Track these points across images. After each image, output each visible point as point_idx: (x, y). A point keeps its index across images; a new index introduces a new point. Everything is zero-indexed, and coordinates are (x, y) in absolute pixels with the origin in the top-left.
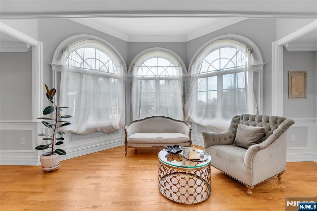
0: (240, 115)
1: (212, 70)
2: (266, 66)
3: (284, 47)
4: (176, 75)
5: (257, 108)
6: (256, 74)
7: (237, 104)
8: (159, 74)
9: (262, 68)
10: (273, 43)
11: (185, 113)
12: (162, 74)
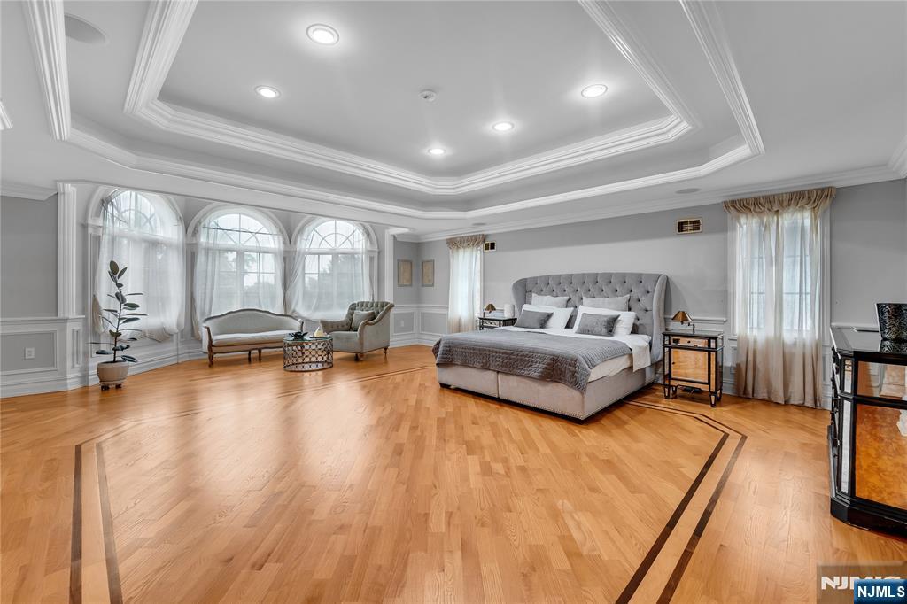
0: (356, 302)
1: (325, 247)
2: (380, 252)
3: (394, 237)
4: (273, 246)
5: (373, 295)
6: (372, 259)
7: (354, 291)
8: (243, 243)
9: (377, 254)
10: (386, 231)
11: (286, 303)
12: (247, 244)
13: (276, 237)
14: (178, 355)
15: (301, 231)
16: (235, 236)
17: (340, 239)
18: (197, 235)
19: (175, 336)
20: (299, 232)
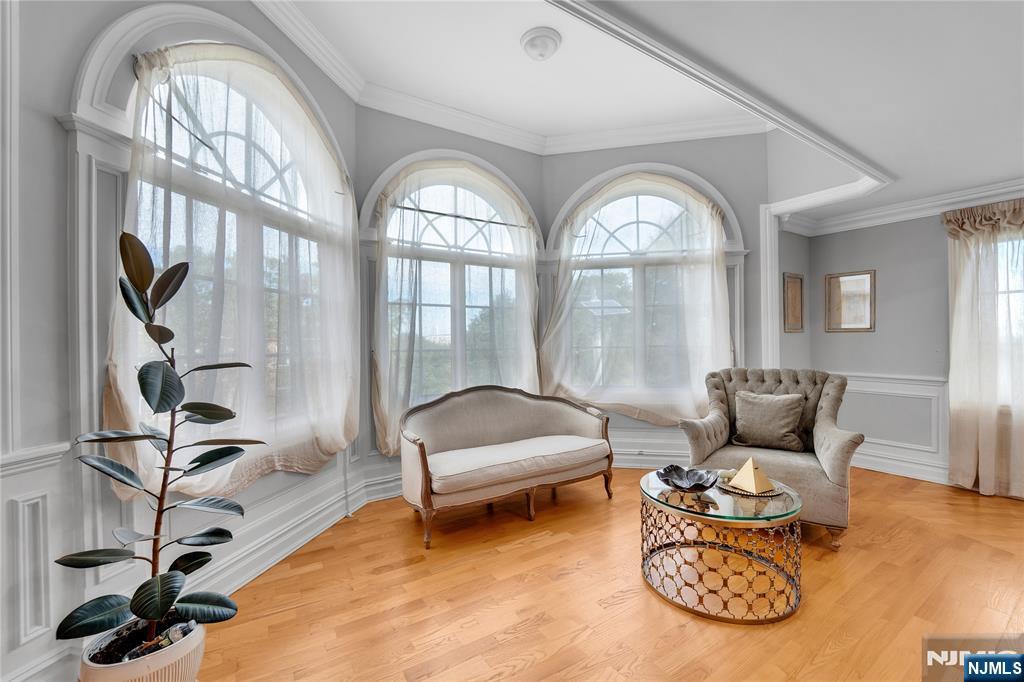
0: (717, 370)
2: (750, 258)
3: (781, 221)
5: (734, 351)
6: (730, 272)
8: (461, 243)
9: (742, 260)
10: (762, 207)
11: (542, 370)
12: (471, 245)
13: (524, 231)
14: (346, 498)
15: (568, 220)
16: (444, 225)
17: (648, 233)
18: (381, 222)
19: (339, 457)
20: (565, 221)
